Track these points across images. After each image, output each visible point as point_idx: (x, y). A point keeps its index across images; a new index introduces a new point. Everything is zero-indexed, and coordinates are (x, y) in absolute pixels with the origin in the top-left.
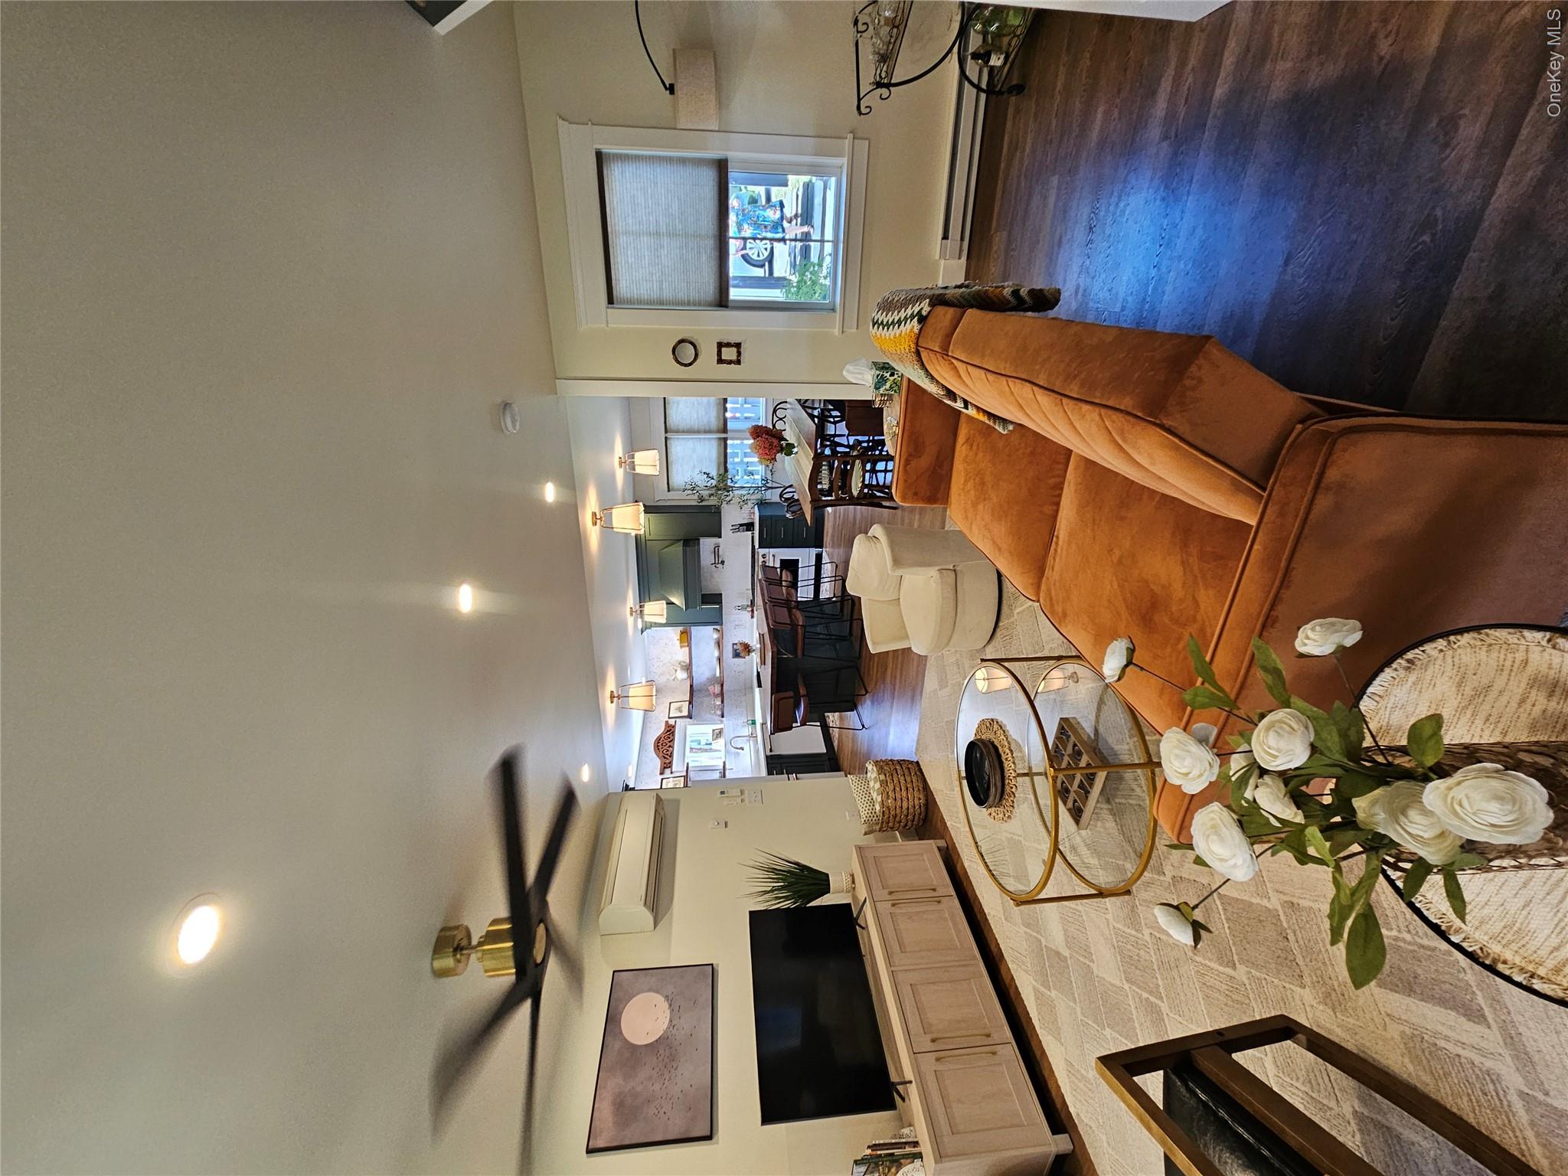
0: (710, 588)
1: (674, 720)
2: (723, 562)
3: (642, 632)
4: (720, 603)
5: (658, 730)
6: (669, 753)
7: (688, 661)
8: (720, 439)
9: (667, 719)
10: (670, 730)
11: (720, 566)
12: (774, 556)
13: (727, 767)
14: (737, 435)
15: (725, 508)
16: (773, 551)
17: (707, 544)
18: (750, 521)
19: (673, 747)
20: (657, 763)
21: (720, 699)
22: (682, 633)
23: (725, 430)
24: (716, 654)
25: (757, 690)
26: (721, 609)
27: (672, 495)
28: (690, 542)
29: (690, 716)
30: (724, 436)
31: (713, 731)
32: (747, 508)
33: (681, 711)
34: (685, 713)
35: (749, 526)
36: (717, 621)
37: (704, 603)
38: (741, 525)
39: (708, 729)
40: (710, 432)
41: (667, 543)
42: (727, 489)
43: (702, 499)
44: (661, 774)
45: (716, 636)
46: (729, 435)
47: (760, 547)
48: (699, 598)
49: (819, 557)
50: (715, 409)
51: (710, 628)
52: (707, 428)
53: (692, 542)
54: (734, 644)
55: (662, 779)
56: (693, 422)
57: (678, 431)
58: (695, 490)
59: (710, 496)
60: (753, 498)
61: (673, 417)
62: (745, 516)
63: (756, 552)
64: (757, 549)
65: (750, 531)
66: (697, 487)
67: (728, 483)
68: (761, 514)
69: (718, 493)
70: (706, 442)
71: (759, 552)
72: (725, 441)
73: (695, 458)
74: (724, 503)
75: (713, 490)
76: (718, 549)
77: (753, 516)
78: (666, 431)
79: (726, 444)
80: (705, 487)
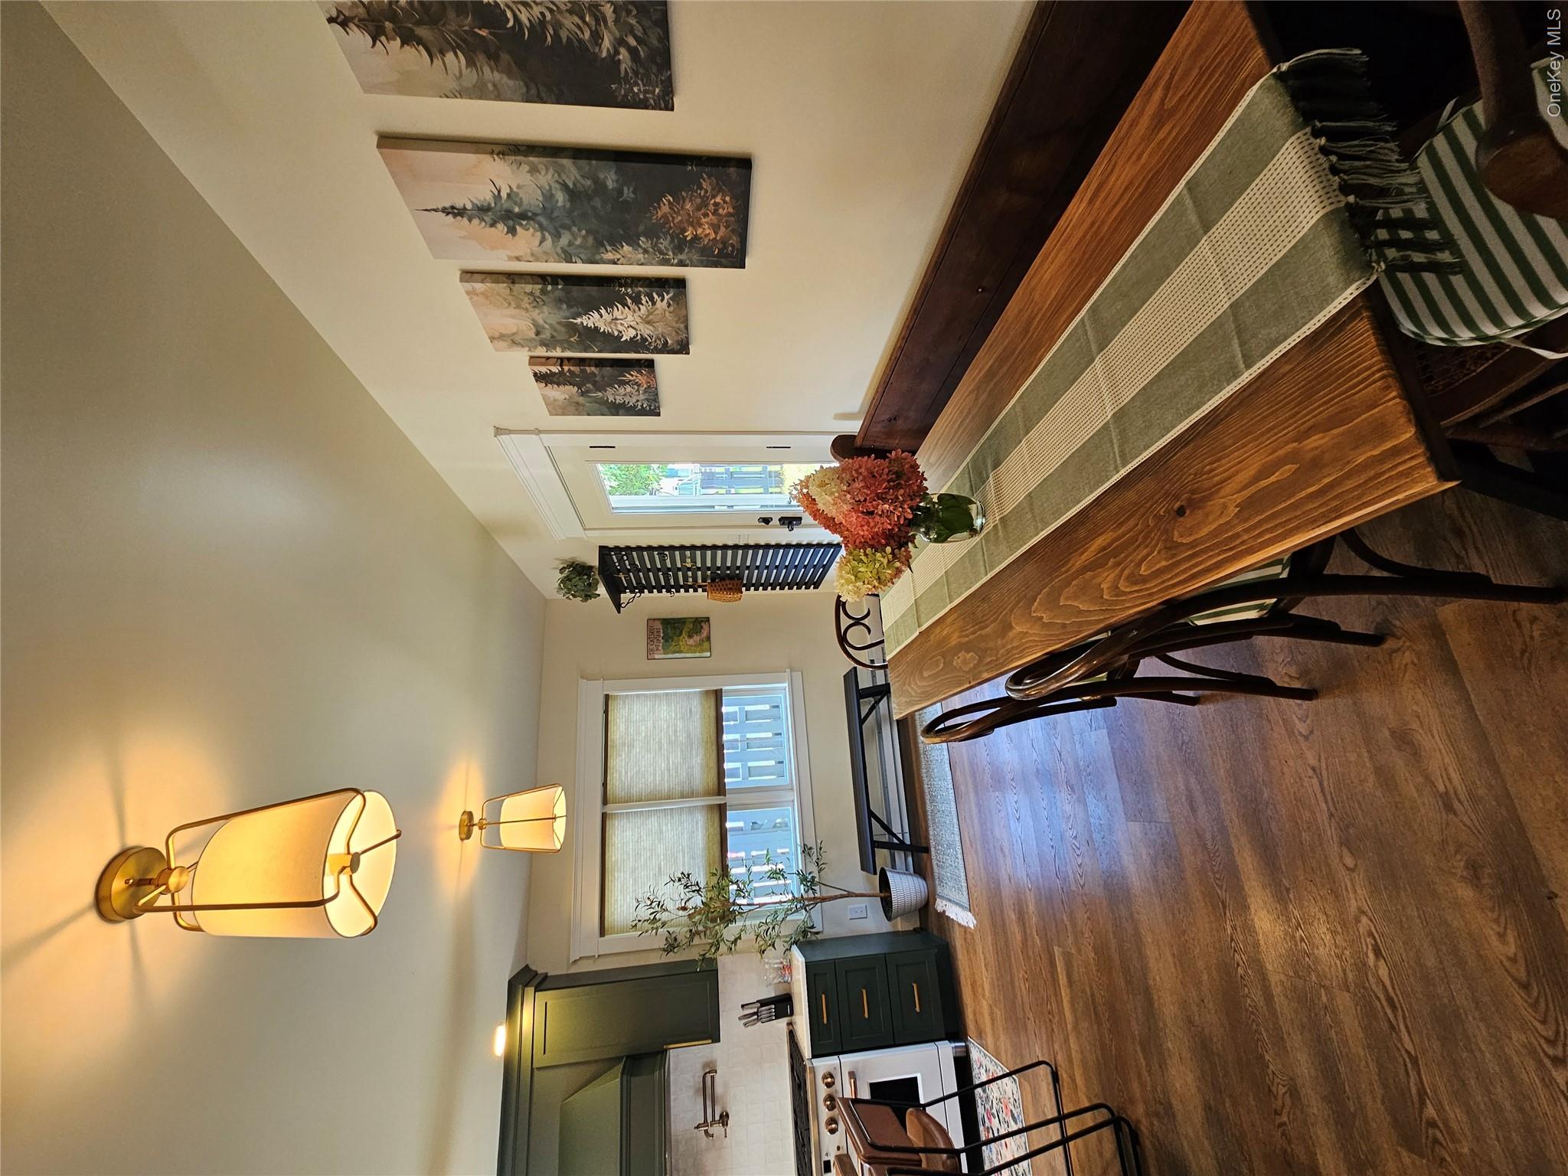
2: (725, 1119)
8: (711, 807)
11: (719, 1129)
12: (852, 1075)
14: (745, 800)
15: (726, 963)
16: (848, 1060)
17: (685, 1061)
23: (721, 789)
27: (611, 943)
30: (717, 800)
32: (774, 957)
35: (782, 1005)
38: (763, 1003)
40: (692, 795)
41: (587, 1071)
42: (728, 916)
43: (672, 946)
46: (728, 801)
47: (814, 1057)
49: (963, 1065)
50: (701, 751)
52: (686, 788)
53: (649, 1060)
56: (658, 773)
57: (628, 800)
58: (659, 924)
59: (693, 934)
60: (787, 930)
61: (620, 773)
62: (772, 976)
63: (804, 1070)
64: (807, 1063)
65: (786, 1015)
66: (664, 916)
67: (731, 901)
68: (809, 966)
69: (710, 924)
70: (684, 817)
71: (813, 1069)
72: (721, 811)
73: (660, 849)
74: (723, 948)
75: (698, 917)
76: (713, 1077)
77: (791, 974)
78: (605, 802)
79: (723, 819)
80: (681, 913)
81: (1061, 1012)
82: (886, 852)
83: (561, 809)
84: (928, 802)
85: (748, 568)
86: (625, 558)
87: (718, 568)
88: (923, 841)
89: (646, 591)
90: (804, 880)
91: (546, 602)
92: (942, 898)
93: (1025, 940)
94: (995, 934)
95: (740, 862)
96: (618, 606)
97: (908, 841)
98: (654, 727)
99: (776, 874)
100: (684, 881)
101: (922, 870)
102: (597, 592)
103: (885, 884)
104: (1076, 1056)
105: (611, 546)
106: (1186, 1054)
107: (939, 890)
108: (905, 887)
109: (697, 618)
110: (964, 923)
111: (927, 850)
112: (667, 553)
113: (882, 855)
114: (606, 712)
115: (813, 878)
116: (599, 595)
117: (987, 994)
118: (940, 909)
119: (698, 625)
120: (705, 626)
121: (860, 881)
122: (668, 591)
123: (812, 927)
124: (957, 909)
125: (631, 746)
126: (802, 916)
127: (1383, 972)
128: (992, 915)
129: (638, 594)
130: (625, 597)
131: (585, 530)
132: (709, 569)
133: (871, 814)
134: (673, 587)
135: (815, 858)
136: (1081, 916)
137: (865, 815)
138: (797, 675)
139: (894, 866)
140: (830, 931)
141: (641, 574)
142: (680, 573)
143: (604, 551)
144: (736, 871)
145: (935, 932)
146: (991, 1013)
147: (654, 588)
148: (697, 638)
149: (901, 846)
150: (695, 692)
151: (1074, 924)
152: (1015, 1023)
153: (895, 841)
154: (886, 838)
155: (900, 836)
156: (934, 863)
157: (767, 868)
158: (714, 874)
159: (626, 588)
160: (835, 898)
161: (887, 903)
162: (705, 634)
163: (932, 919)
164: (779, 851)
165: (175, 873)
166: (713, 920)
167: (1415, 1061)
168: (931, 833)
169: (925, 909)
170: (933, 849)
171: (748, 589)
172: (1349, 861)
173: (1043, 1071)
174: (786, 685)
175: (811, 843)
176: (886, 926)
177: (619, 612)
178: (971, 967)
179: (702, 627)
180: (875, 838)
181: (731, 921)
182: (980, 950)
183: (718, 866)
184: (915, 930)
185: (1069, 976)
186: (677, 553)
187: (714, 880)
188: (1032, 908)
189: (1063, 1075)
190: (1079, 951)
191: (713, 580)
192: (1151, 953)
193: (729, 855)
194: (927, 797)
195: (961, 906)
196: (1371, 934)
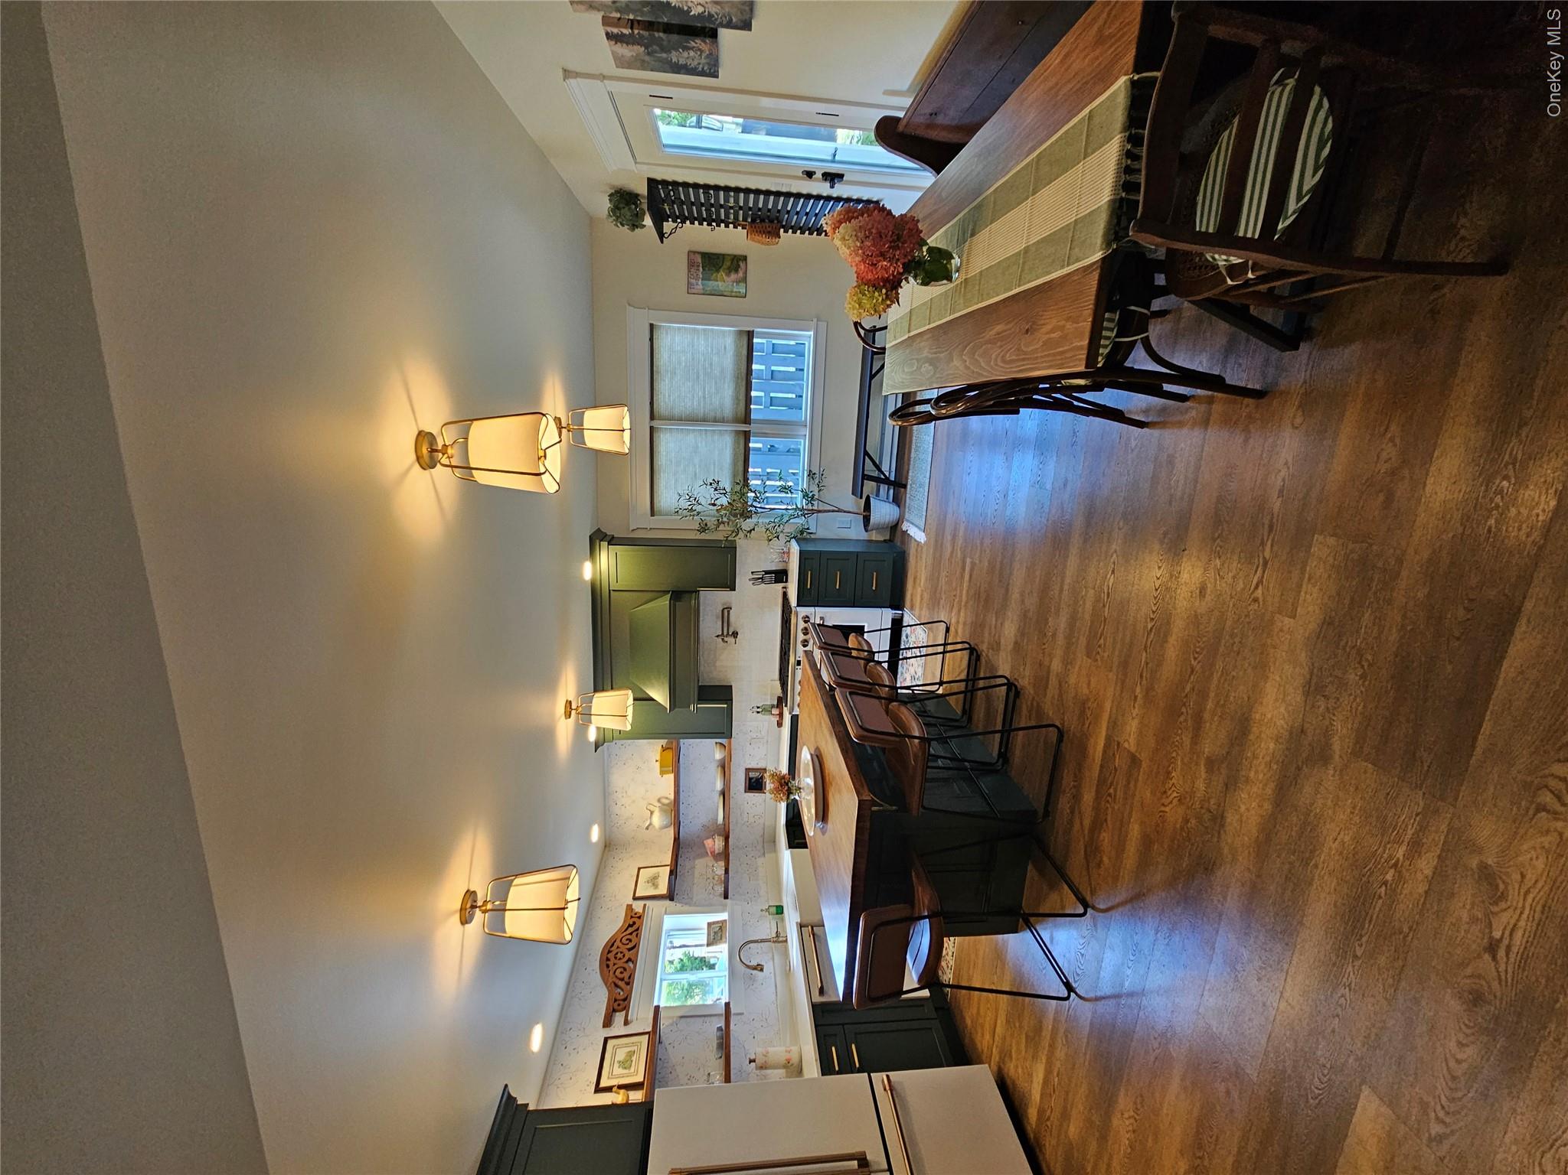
0: (712, 675)
1: (641, 903)
2: (735, 634)
3: (597, 748)
4: (729, 700)
5: (610, 925)
6: (626, 975)
7: (672, 797)
8: (737, 432)
9: (630, 901)
10: (634, 924)
11: (731, 640)
12: (822, 618)
13: (733, 1010)
14: (767, 429)
15: (741, 543)
16: (821, 611)
17: (712, 600)
18: (780, 567)
19: (635, 963)
20: (600, 997)
21: (722, 863)
22: (664, 749)
23: (746, 419)
24: (719, 786)
25: (786, 855)
26: (730, 711)
27: (654, 523)
28: (682, 596)
29: (670, 896)
30: (744, 427)
31: (709, 924)
32: (778, 545)
33: (655, 886)
34: (663, 889)
35: (780, 576)
36: (722, 730)
37: (702, 699)
38: (767, 572)
39: (702, 920)
40: (722, 420)
41: (645, 596)
42: (746, 513)
43: (704, 528)
44: (608, 1023)
45: (718, 755)
46: (753, 428)
47: (798, 605)
48: (694, 693)
49: (897, 626)
50: (733, 385)
51: (709, 743)
52: (718, 415)
53: (687, 596)
54: (748, 770)
55: (606, 1040)
56: (696, 399)
57: (671, 419)
58: (695, 513)
59: (719, 523)
60: (789, 529)
61: (664, 395)
62: (775, 557)
63: (791, 612)
64: (793, 609)
65: (782, 582)
66: (698, 508)
67: (749, 504)
68: (801, 552)
69: (732, 518)
70: (716, 437)
71: (797, 614)
72: (747, 436)
73: (696, 461)
74: (741, 534)
75: (724, 512)
76: (728, 612)
77: (789, 557)
78: (652, 418)
79: (747, 441)
80: (711, 507)
81: (961, 596)
82: (874, 484)
83: (626, 424)
84: (913, 450)
85: (788, 212)
86: (672, 193)
87: (760, 209)
88: (904, 479)
89: (688, 222)
90: (805, 496)
91: (592, 221)
92: (908, 521)
93: (952, 552)
94: (935, 549)
95: (757, 476)
96: (661, 235)
97: (892, 478)
98: (693, 359)
99: (785, 489)
100: (714, 486)
101: (897, 501)
102: (644, 223)
103: (867, 506)
104: (961, 620)
105: (659, 179)
106: (1015, 618)
107: (907, 516)
108: (883, 511)
109: (735, 256)
110: (918, 540)
111: (905, 486)
112: (712, 192)
113: (869, 486)
114: (651, 339)
115: (813, 495)
116: (645, 226)
117: (922, 584)
118: (904, 529)
119: (735, 263)
120: (742, 264)
121: (851, 502)
122: (709, 224)
123: (808, 529)
124: (916, 529)
125: (674, 373)
126: (801, 521)
127: (1112, 580)
128: (937, 535)
129: (680, 225)
130: (668, 226)
131: (636, 163)
132: (750, 209)
133: (866, 453)
134: (714, 221)
135: (817, 482)
136: (987, 541)
137: (862, 452)
138: (823, 325)
139: (878, 495)
140: (821, 533)
141: (685, 207)
142: (722, 210)
143: (652, 182)
144: (754, 482)
145: (899, 544)
146: (922, 595)
147: (696, 219)
148: (733, 276)
149: (886, 481)
150: (730, 331)
151: (982, 544)
152: (934, 602)
153: (882, 477)
154: (876, 474)
155: (887, 474)
156: (908, 496)
157: (779, 483)
158: (738, 484)
159: (669, 217)
160: (829, 511)
161: (867, 520)
162: (741, 274)
163: (898, 534)
164: (791, 471)
165: (449, 448)
166: (735, 516)
167: (1105, 621)
168: (910, 474)
169: (895, 528)
170: (909, 487)
171: (786, 231)
172: (1121, 524)
173: (943, 626)
174: (812, 333)
175: (815, 470)
176: (863, 535)
177: (662, 242)
178: (916, 567)
179: (739, 266)
180: (866, 473)
181: (749, 518)
182: (924, 556)
183: (740, 478)
184: (885, 541)
185: (971, 576)
186: (722, 193)
187: (738, 488)
188: (961, 533)
189: (952, 629)
190: (980, 561)
191: (753, 221)
192: (1017, 565)
193: (750, 470)
194: (913, 447)
195: (919, 528)
196: (1114, 563)
